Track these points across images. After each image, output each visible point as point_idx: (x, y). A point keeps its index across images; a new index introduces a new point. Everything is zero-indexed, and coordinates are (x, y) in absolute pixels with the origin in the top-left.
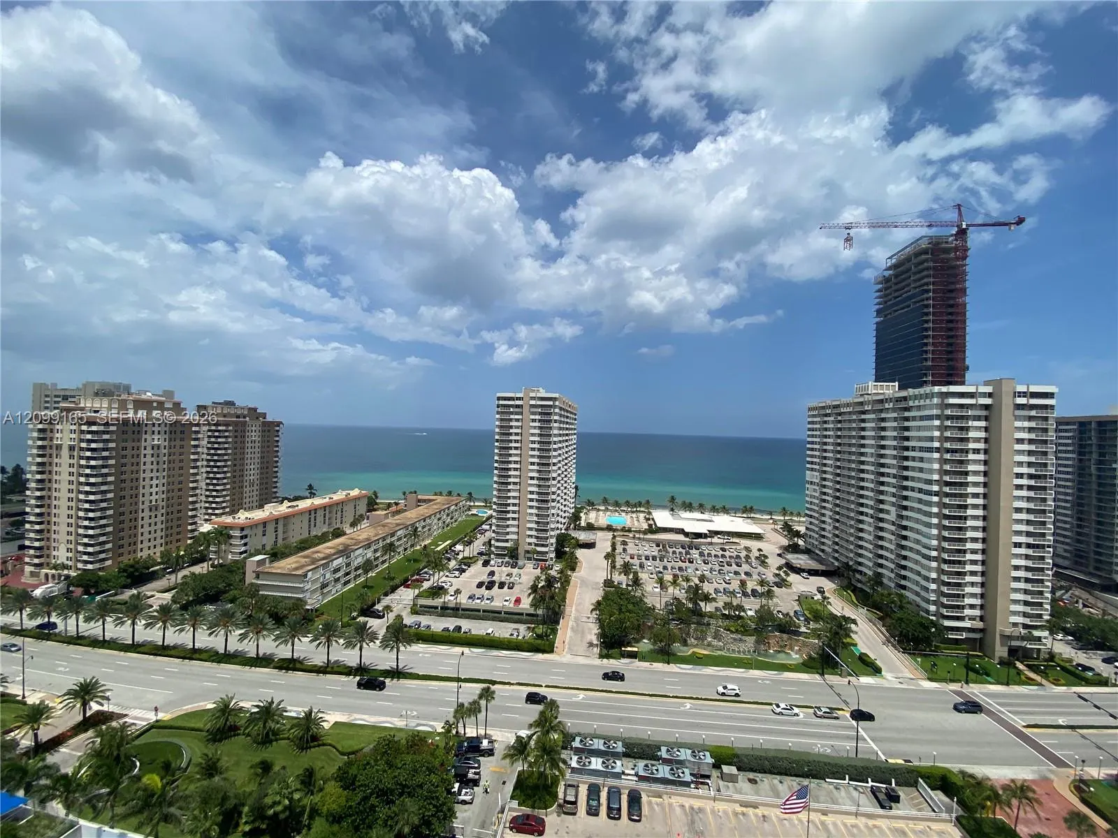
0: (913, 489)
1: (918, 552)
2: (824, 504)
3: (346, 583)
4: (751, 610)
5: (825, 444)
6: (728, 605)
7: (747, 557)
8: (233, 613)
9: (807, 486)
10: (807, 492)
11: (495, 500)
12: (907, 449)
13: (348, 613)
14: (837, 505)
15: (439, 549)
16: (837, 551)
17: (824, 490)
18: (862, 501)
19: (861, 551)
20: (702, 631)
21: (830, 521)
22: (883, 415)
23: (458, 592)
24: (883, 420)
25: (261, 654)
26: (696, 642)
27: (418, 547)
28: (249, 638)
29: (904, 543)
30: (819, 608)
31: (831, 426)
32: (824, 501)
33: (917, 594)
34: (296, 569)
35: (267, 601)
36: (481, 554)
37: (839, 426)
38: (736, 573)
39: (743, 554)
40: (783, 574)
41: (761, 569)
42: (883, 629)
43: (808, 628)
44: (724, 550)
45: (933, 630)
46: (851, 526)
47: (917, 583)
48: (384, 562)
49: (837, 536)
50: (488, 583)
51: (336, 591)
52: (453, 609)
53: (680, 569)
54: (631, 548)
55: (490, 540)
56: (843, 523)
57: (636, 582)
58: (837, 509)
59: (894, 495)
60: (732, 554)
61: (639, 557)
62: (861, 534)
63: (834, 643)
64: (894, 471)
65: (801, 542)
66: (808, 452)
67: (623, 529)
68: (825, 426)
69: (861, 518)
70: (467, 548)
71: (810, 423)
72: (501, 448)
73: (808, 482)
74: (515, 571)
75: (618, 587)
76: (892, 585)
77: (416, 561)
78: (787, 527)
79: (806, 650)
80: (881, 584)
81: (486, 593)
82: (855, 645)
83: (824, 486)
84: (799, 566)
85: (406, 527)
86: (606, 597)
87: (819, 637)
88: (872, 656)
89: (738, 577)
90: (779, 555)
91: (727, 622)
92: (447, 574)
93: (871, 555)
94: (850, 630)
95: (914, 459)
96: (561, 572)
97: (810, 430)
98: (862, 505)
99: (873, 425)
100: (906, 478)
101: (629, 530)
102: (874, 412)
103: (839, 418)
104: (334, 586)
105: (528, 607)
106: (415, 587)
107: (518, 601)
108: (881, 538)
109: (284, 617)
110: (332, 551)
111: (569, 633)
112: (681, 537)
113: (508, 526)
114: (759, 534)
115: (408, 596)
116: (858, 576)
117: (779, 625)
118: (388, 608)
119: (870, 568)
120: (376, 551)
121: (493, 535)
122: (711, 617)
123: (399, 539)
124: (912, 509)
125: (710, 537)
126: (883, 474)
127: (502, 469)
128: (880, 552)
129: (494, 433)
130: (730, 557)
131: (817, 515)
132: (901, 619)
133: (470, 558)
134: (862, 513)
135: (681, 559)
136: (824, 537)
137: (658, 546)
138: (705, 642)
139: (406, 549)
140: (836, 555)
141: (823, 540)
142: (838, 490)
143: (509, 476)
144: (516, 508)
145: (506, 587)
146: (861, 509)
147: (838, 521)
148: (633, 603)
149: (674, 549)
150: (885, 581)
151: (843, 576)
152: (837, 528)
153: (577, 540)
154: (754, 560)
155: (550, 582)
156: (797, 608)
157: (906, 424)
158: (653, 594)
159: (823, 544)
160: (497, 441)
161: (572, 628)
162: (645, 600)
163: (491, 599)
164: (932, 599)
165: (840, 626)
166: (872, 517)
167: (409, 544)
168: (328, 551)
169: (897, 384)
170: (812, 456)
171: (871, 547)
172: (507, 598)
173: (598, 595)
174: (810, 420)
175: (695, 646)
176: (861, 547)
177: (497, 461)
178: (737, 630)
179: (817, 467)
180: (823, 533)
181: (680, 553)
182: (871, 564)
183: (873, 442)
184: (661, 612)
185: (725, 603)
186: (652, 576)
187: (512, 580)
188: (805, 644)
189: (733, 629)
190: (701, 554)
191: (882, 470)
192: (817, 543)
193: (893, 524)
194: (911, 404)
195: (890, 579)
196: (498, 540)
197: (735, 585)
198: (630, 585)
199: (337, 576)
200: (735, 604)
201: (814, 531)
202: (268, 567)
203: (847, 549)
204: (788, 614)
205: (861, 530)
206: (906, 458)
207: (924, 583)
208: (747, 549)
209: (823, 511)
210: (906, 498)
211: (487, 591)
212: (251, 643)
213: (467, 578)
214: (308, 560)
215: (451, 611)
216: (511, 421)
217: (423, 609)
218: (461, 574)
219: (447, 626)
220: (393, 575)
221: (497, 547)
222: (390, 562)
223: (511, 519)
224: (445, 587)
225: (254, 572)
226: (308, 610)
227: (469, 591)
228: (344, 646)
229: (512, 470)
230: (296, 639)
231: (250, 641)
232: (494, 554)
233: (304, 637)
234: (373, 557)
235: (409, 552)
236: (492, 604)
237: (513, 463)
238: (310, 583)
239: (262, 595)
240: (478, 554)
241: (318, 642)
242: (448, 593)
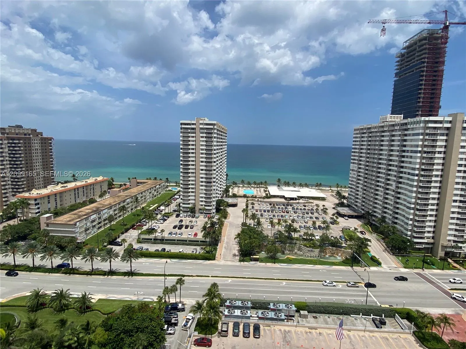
0: (405, 173)
1: (405, 205)
2: (358, 181)
3: (100, 228)
4: (317, 236)
5: (362, 149)
6: (306, 234)
7: (317, 209)
8: (36, 246)
9: (351, 172)
10: (350, 175)
11: (181, 182)
12: (404, 151)
13: (102, 243)
14: (366, 182)
15: (151, 209)
16: (363, 206)
17: (359, 174)
18: (378, 179)
19: (376, 205)
20: (292, 247)
21: (361, 190)
22: (394, 133)
23: (163, 231)
24: (393, 136)
25: (54, 266)
26: (289, 252)
27: (139, 208)
28: (46, 258)
29: (398, 201)
30: (352, 234)
31: (366, 139)
32: (359, 180)
33: (402, 226)
34: (70, 221)
35: (55, 239)
36: (175, 211)
37: (370, 139)
38: (311, 218)
39: (315, 208)
40: (335, 218)
41: (324, 215)
42: (384, 244)
43: (346, 244)
44: (305, 206)
45: (409, 244)
46: (372, 193)
47: (403, 221)
48: (120, 216)
49: (364, 198)
50: (179, 226)
51: (94, 232)
52: (160, 240)
53: (282, 216)
54: (256, 206)
55: (180, 204)
56: (368, 191)
57: (259, 223)
58: (365, 184)
59: (395, 176)
60: (309, 208)
61: (260, 210)
62: (376, 197)
63: (359, 251)
64: (396, 163)
65: (345, 201)
66: (352, 154)
67: (252, 197)
68: (363, 139)
69: (377, 188)
70: (167, 208)
71: (354, 138)
72: (183, 153)
73: (351, 170)
74: (194, 219)
75: (249, 226)
76: (390, 222)
77: (138, 215)
78: (339, 194)
79: (344, 255)
80: (385, 222)
81: (179, 231)
82: (369, 252)
83: (359, 172)
84: (343, 213)
85: (132, 197)
86: (243, 231)
87: (351, 249)
88: (377, 257)
89: (312, 220)
90: (334, 208)
91: (305, 242)
92: (156, 222)
93: (381, 207)
94: (367, 245)
95: (407, 157)
96: (219, 219)
97: (354, 141)
98: (378, 181)
99: (388, 138)
100: (402, 167)
101: (256, 197)
102: (389, 131)
103: (370, 135)
104: (92, 230)
105: (201, 237)
106: (138, 229)
107: (196, 235)
108: (387, 199)
109: (65, 246)
110: (90, 211)
111: (223, 250)
112: (283, 200)
113: (189, 196)
114: (324, 198)
115: (135, 233)
116: (374, 218)
117: (332, 243)
118: (124, 240)
119: (379, 214)
120: (115, 210)
121: (181, 201)
122: (297, 240)
123: (128, 204)
124: (404, 183)
125: (298, 200)
126: (390, 165)
127: (185, 165)
128: (386, 206)
129: (180, 144)
130: (308, 210)
131: (354, 187)
132: (393, 239)
133: (169, 213)
134: (378, 186)
135: (282, 212)
136: (357, 198)
137: (271, 205)
138: (294, 252)
139: (132, 209)
140: (363, 208)
141: (357, 200)
142: (367, 174)
143: (189, 169)
144: (193, 186)
145: (189, 228)
146: (378, 184)
147: (365, 190)
148: (257, 234)
149: (279, 206)
150: (387, 220)
151: (366, 218)
152: (364, 194)
153: (227, 203)
154: (320, 211)
155: (213, 224)
156: (341, 234)
157: (405, 138)
158: (267, 229)
159: (357, 202)
160: (182, 149)
161: (225, 248)
162: (263, 232)
163: (181, 234)
164: (409, 228)
165: (363, 243)
166: (383, 188)
167: (134, 206)
168: (87, 211)
169: (402, 116)
170: (354, 156)
171: (381, 203)
172: (190, 233)
173: (239, 230)
174: (355, 136)
175: (289, 254)
176: (376, 203)
177: (182, 161)
178: (310, 246)
179: (357, 162)
180: (357, 196)
181: (282, 208)
182: (380, 212)
183: (387, 148)
184: (272, 238)
185: (304, 233)
186: (267, 220)
187: (192, 224)
188: (344, 252)
189: (308, 245)
190: (293, 208)
191: (391, 163)
192: (353, 202)
193: (394, 191)
194: (409, 127)
195: (389, 219)
196: (184, 204)
197: (310, 224)
198: (255, 225)
199: (94, 224)
200: (309, 233)
201: (352, 195)
202: (53, 220)
203: (369, 204)
204: (336, 238)
205: (377, 195)
206: (403, 157)
207: (406, 221)
208: (317, 205)
209: (358, 185)
210: (401, 178)
211: (179, 230)
212: (48, 261)
213: (167, 224)
214: (75, 216)
215: (160, 241)
216: (189, 137)
217: (144, 240)
218: (164, 222)
219: (157, 248)
220: (125, 223)
221: (184, 207)
222: (123, 216)
223: (191, 192)
224: (156, 228)
225: (45, 223)
226: (79, 243)
227: (169, 231)
228: (101, 261)
229: (191, 165)
230: (73, 258)
231: (47, 260)
232: (182, 211)
233: (78, 257)
234: (113, 214)
235: (134, 211)
236: (182, 236)
237: (191, 161)
238: (78, 228)
239: (52, 235)
240: (173, 211)
241: (86, 259)
242: (157, 232)
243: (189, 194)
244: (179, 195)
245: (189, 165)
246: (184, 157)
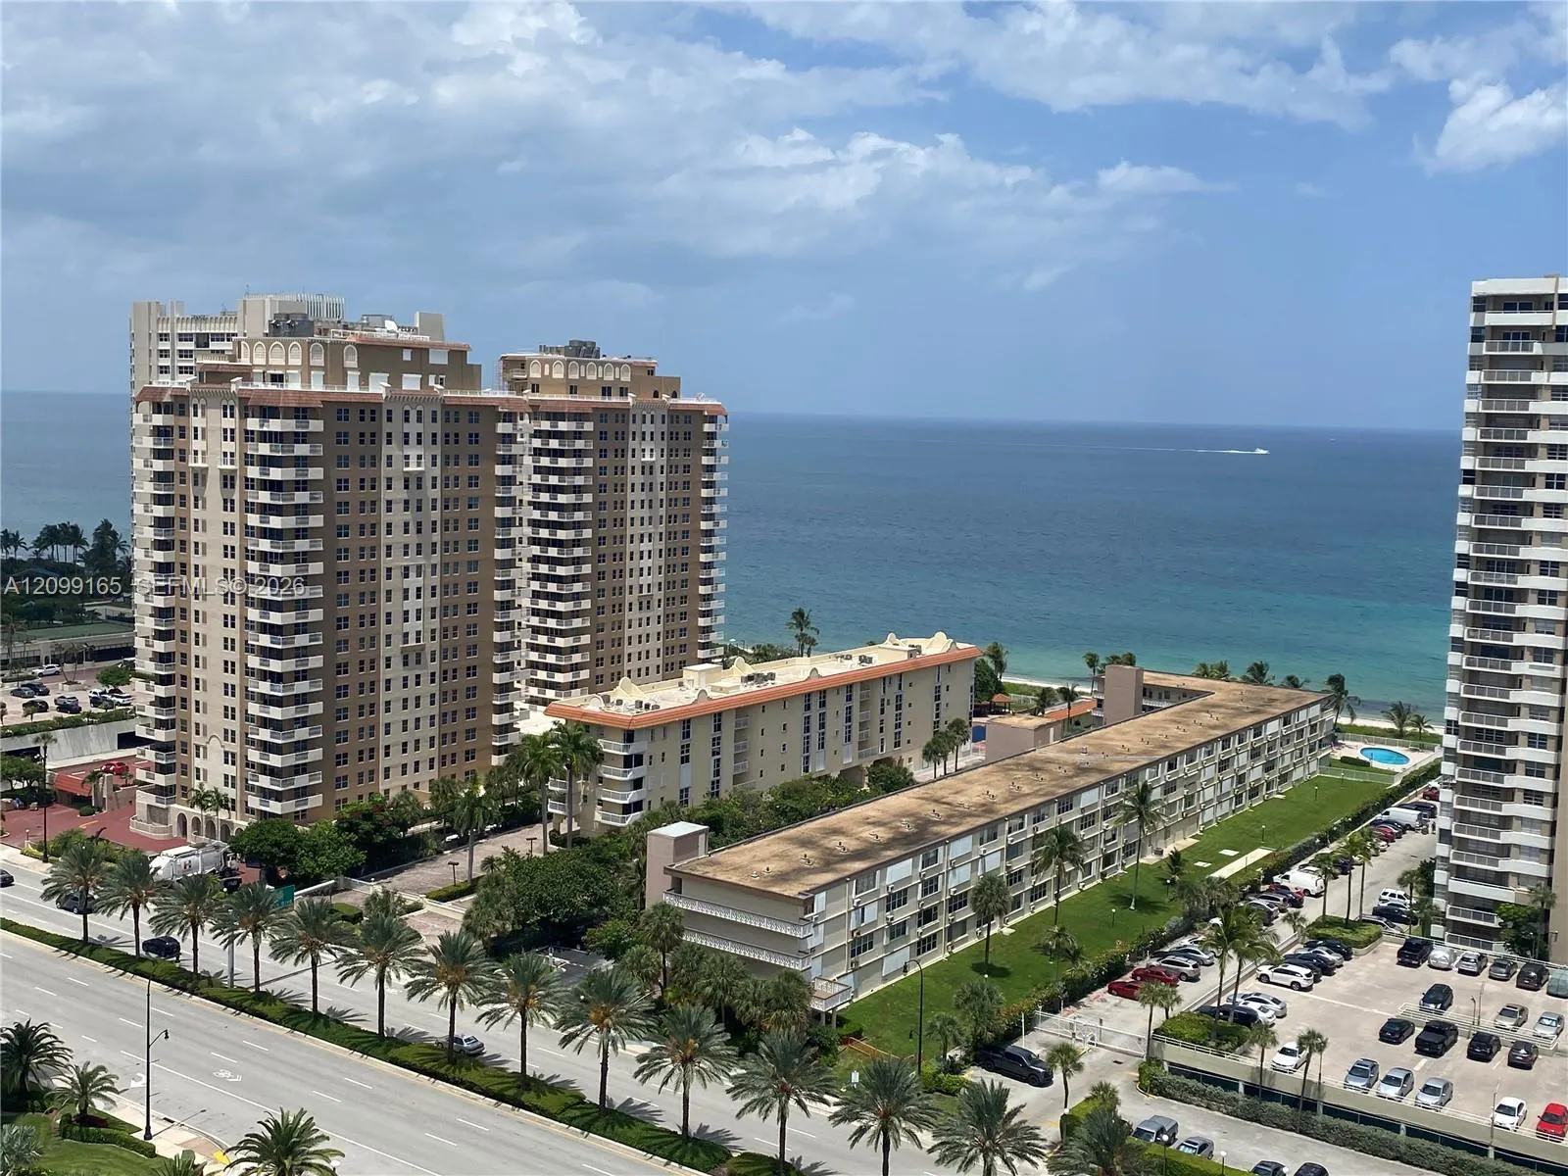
3: (925, 945)
8: (621, 990)
11: (1451, 713)
13: (935, 1046)
15: (1225, 872)
23: (1312, 1042)
25: (693, 1128)
27: (1150, 859)
28: (664, 1073)
34: (783, 877)
35: (704, 967)
36: (1389, 914)
48: (1038, 893)
50: (1428, 1028)
51: (895, 963)
52: (1292, 1101)
55: (1427, 869)
70: (1338, 889)
72: (1482, 508)
74: (1537, 1001)
77: (1144, 905)
81: (1422, 1066)
85: (1110, 783)
92: (1265, 970)
104: (890, 951)
106: (1153, 999)
107: (1556, 1121)
109: (751, 1023)
110: (883, 834)
113: (1506, 823)
115: (1125, 1022)
118: (1067, 1057)
120: (1012, 851)
121: (1443, 850)
123: (1087, 821)
127: (1488, 593)
129: (1460, 446)
133: (1347, 924)
139: (1108, 859)
143: (1519, 625)
144: (1544, 756)
145: (1501, 1057)
160: (1469, 477)
163: (1442, 1092)
167: (1120, 842)
168: (869, 833)
172: (1513, 1102)
177: (1464, 561)
187: (1525, 1032)
196: (1460, 873)
199: (900, 915)
202: (701, 862)
211: (1424, 1060)
212: (669, 1088)
213: (1339, 997)
214: (809, 853)
215: (1286, 1109)
216: (1534, 397)
217: (1182, 1079)
218: (1317, 980)
219: (1271, 1156)
220: (1073, 943)
221: (1458, 899)
222: (1057, 896)
223: (1519, 796)
224: (1261, 1016)
225: (667, 871)
226: (817, 1015)
227: (1355, 1048)
228: (936, 1155)
229: (1533, 597)
230: (792, 1102)
231: (665, 1083)
232: (1445, 923)
233: (814, 1099)
234: (1003, 873)
235: (1117, 870)
236: (1446, 1111)
237: (1535, 568)
238: (821, 928)
239: (692, 945)
240: (1377, 912)
241: (856, 1124)
242: (1274, 1042)
243: (1508, 809)
244: (1418, 807)
245: (1520, 595)
246: (1480, 536)
